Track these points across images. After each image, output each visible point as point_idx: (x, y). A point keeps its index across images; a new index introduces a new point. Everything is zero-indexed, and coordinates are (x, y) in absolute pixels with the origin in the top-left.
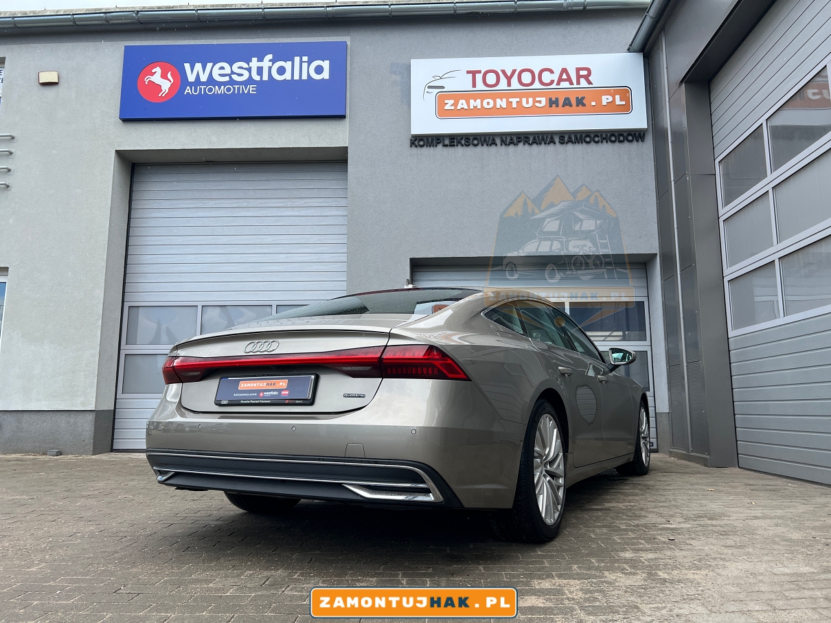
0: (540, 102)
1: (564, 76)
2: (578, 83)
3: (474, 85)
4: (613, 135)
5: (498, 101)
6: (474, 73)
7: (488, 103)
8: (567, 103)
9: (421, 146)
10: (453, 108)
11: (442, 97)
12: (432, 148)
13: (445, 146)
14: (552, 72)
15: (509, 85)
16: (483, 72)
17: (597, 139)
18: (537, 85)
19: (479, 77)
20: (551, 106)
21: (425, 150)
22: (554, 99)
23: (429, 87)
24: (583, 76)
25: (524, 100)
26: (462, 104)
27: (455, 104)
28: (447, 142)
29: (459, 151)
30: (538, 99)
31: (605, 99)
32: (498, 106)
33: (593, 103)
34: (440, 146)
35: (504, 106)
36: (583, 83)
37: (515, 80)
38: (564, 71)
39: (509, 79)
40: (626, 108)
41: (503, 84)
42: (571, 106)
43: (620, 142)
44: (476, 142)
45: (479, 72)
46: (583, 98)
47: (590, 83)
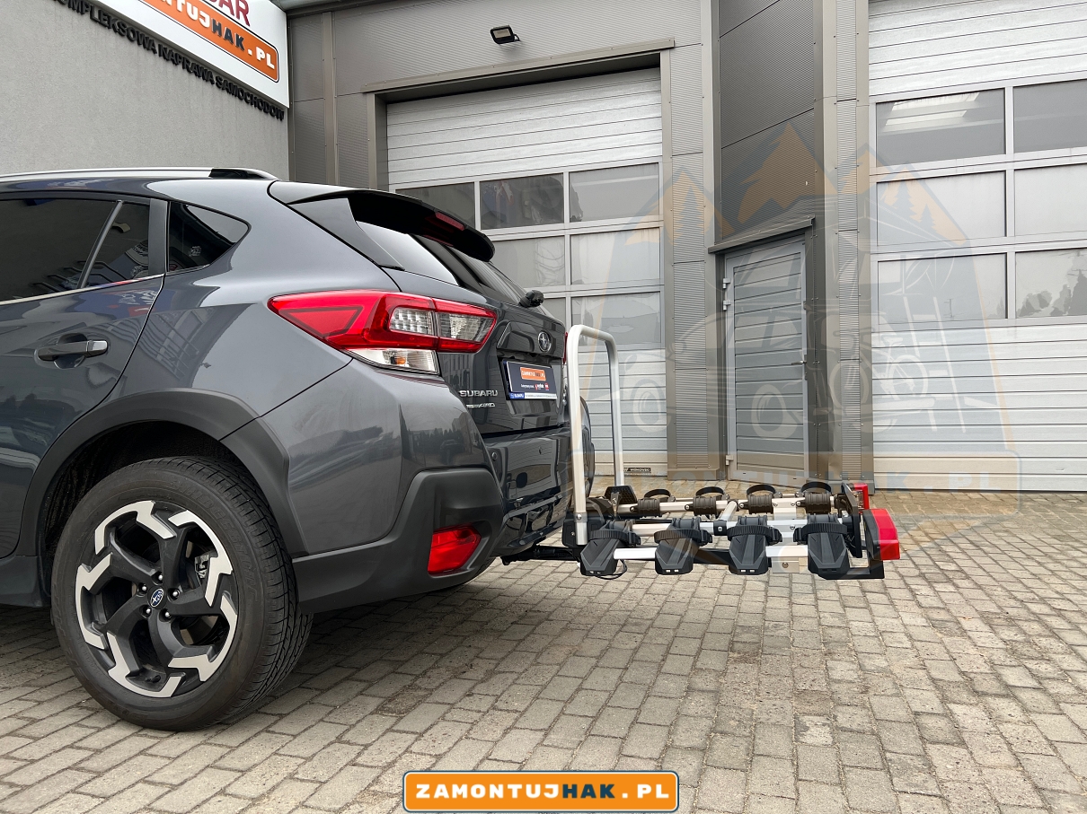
0: (204, 19)
2: (239, 17)
8: (229, 36)
12: (76, 15)
13: (93, 19)
17: (249, 99)
20: (214, 32)
21: (65, 13)
22: (217, 24)
24: (242, 10)
25: (189, 5)
28: (97, 16)
29: (111, 38)
30: (203, 14)
31: (260, 53)
33: (250, 52)
34: (87, 16)
35: (170, 2)
36: (243, 20)
40: (273, 74)
42: (232, 42)
44: (132, 35)
46: (242, 39)
47: (248, 23)
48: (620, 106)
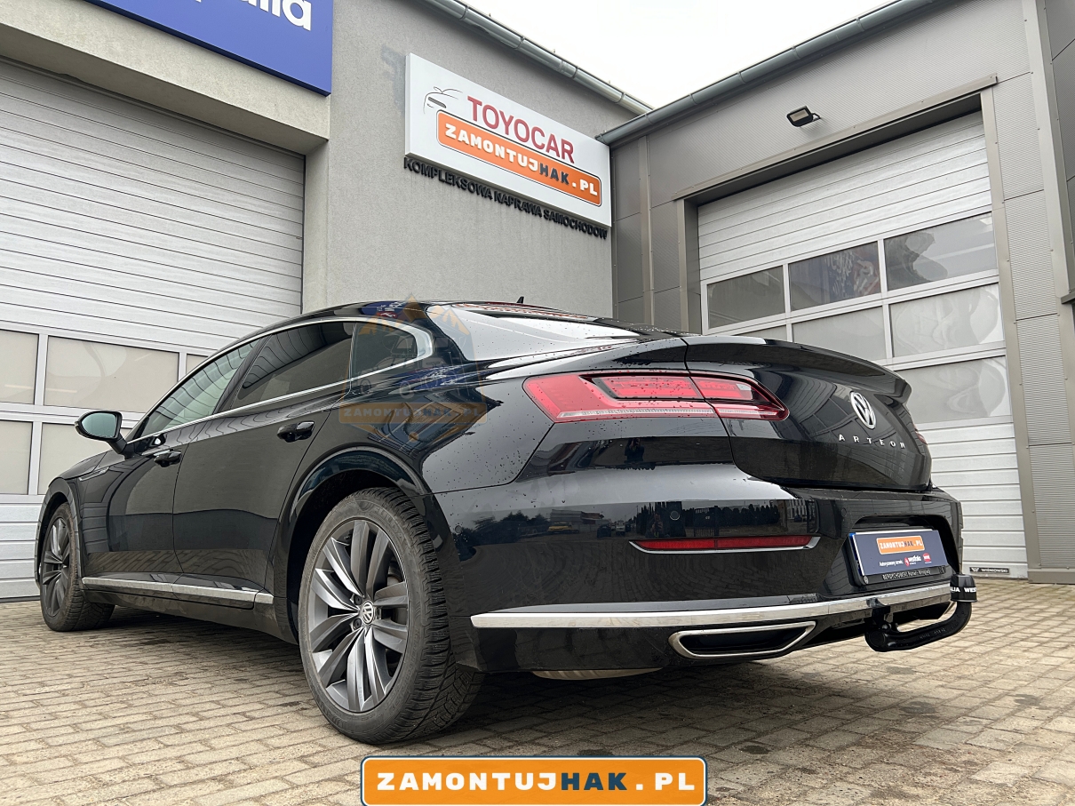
0: (532, 164)
1: (552, 145)
2: (563, 157)
3: (475, 119)
4: (585, 225)
5: (497, 146)
6: (476, 103)
7: (488, 146)
8: (554, 175)
9: (417, 172)
10: (454, 136)
11: (445, 118)
12: (427, 179)
13: (441, 180)
14: (543, 135)
15: (507, 133)
16: (483, 105)
17: (573, 224)
18: (530, 144)
19: (480, 109)
20: (542, 174)
21: (420, 178)
22: (544, 166)
23: (430, 99)
24: (567, 151)
25: (520, 156)
26: (463, 136)
27: (457, 133)
28: (443, 177)
29: (455, 193)
30: (531, 160)
31: (584, 185)
32: (497, 154)
33: (574, 185)
34: (436, 179)
35: (503, 156)
36: (567, 160)
37: (512, 127)
38: (552, 138)
39: (507, 124)
40: (596, 200)
41: (501, 130)
42: (558, 180)
43: (589, 233)
44: (472, 188)
45: (480, 104)
46: (567, 175)
47: (572, 161)
48: (939, 160)
